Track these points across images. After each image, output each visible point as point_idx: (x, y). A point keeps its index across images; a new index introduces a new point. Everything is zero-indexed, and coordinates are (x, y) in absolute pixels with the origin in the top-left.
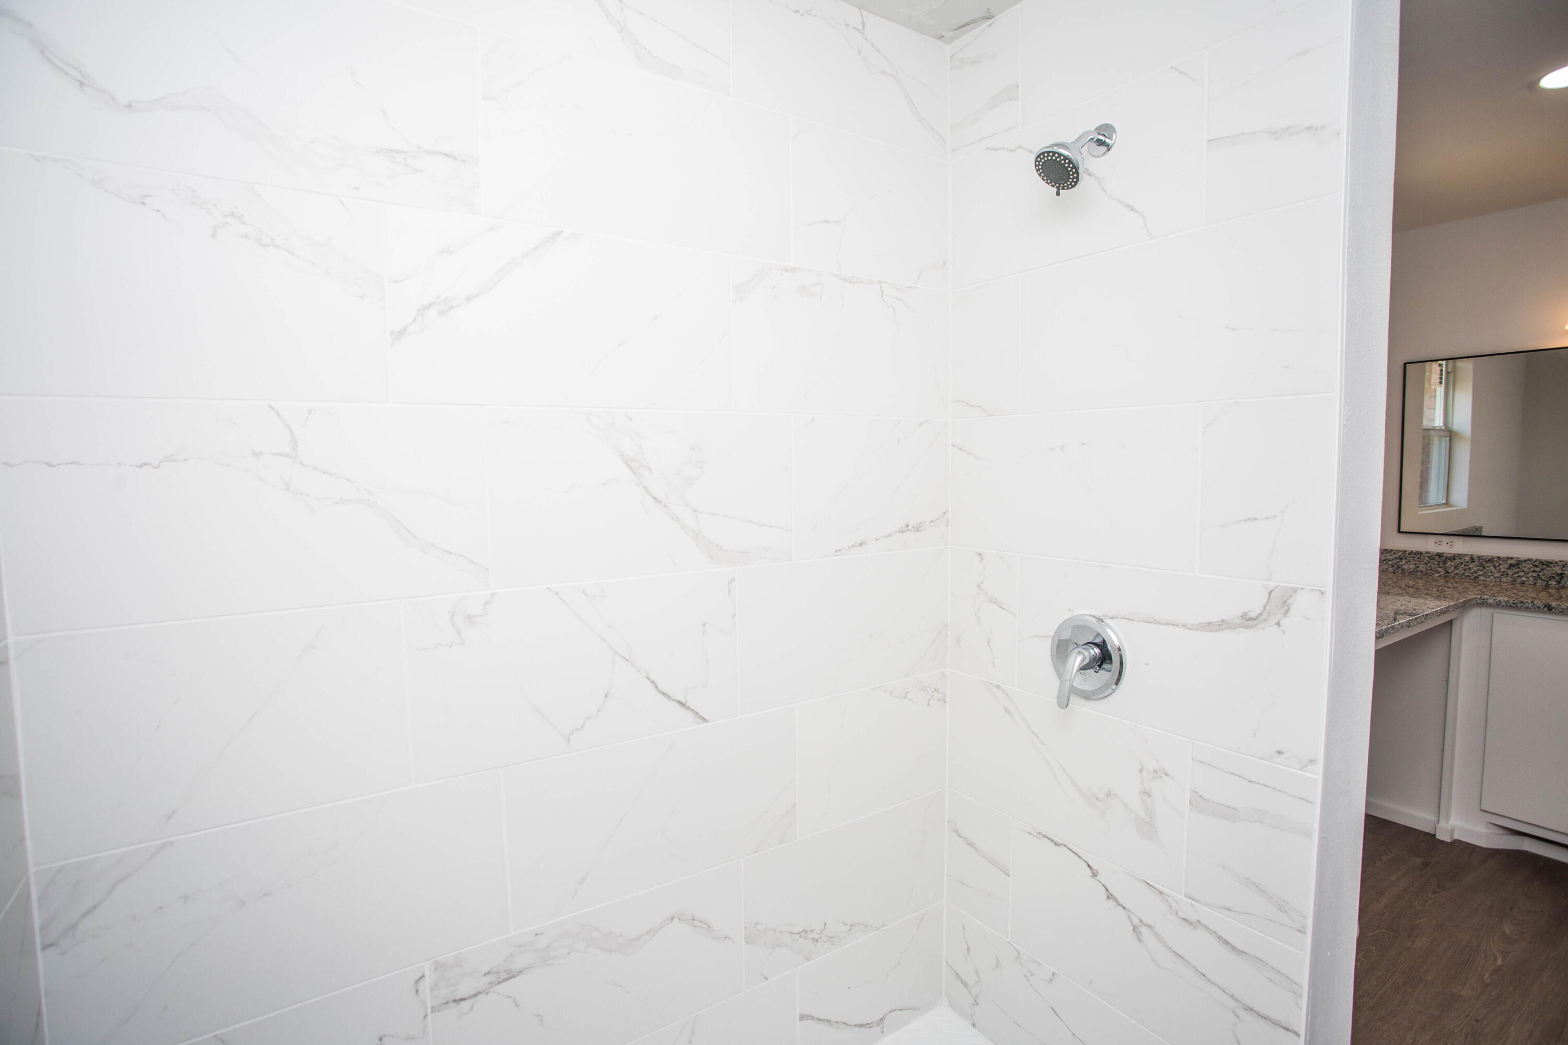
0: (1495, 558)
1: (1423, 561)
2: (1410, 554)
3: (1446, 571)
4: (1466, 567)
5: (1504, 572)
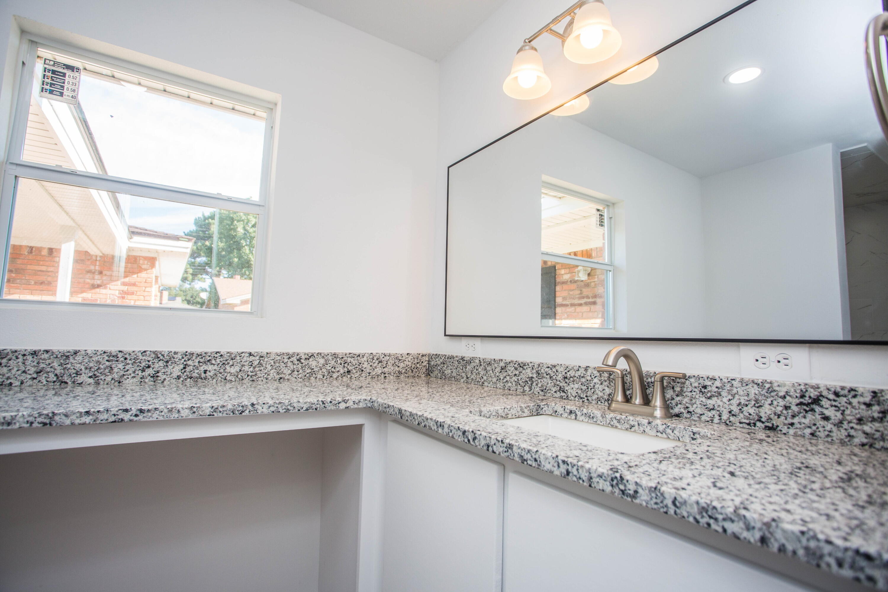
0: (492, 360)
1: (454, 366)
2: (448, 358)
3: (467, 376)
5: (498, 376)
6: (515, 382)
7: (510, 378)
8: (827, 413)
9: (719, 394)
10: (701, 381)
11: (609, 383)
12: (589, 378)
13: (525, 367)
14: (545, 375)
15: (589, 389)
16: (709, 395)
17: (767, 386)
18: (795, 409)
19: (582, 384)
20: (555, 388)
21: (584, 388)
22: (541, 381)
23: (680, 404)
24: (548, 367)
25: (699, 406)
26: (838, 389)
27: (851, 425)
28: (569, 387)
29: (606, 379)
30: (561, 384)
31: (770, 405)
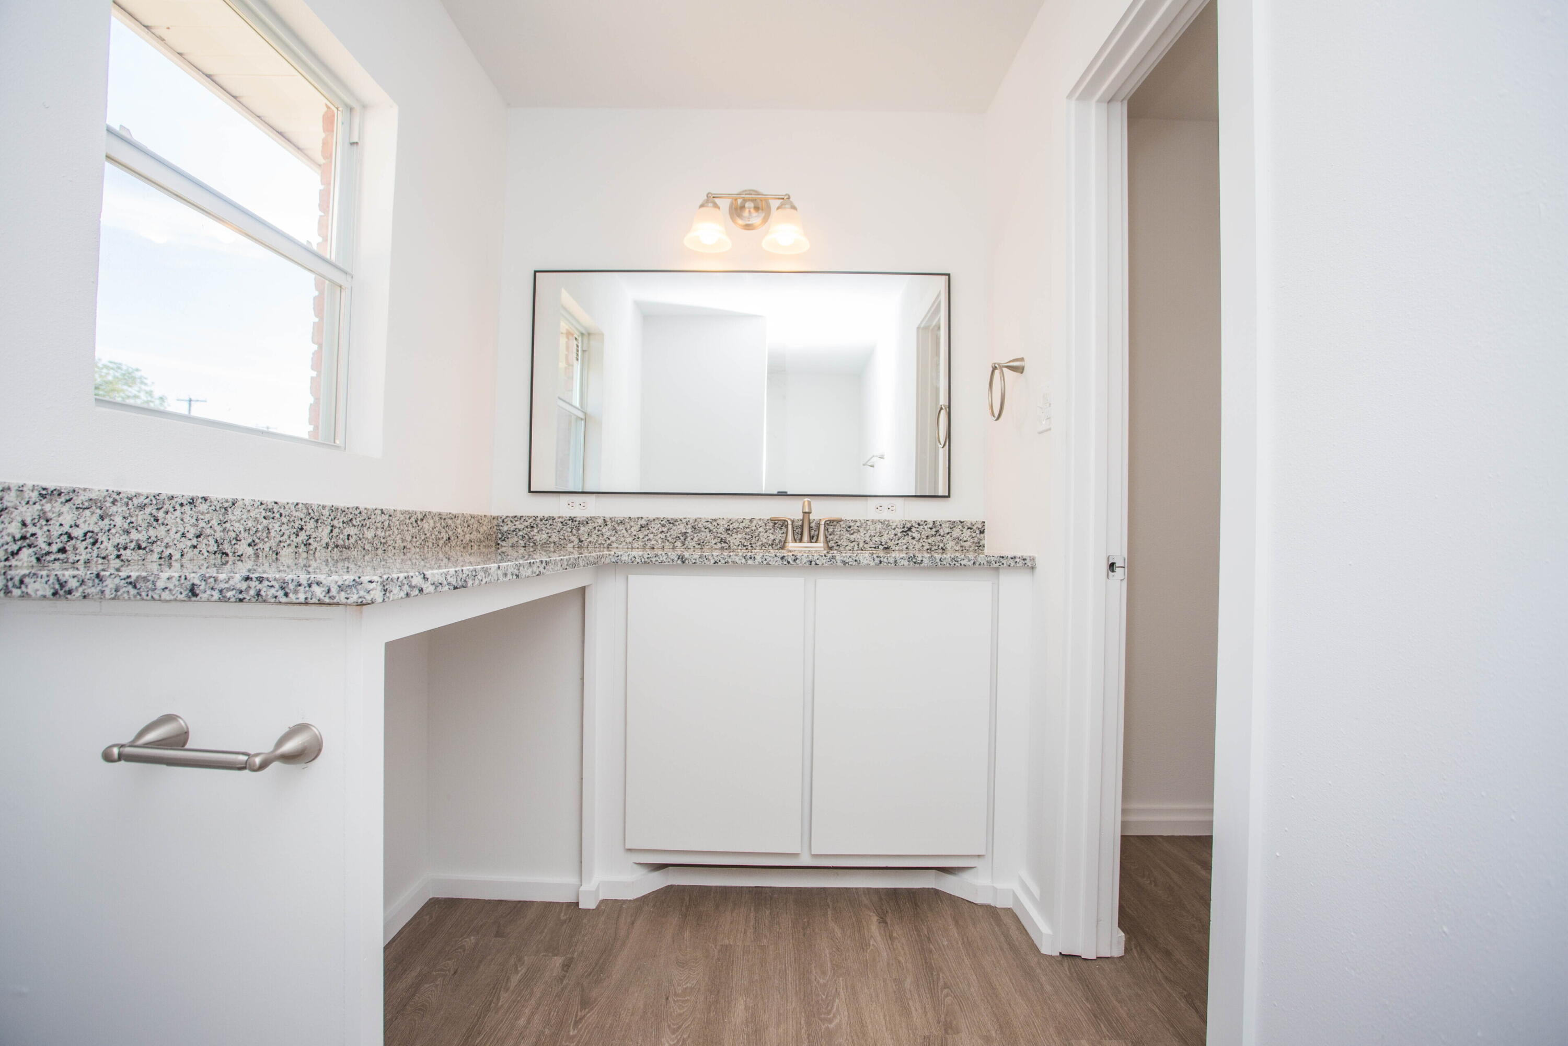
0: (626, 518)
1: (555, 529)
2: (541, 520)
3: (579, 539)
4: (600, 532)
5: (635, 536)
6: (662, 539)
7: (654, 536)
8: (914, 535)
9: (859, 531)
10: (847, 523)
11: (774, 531)
12: (754, 528)
13: (677, 523)
14: (703, 529)
15: (754, 538)
16: (852, 532)
17: (887, 523)
18: (900, 535)
19: (746, 534)
20: (715, 540)
21: (747, 537)
22: (698, 536)
23: (832, 540)
24: (708, 521)
25: (845, 540)
26: (920, 522)
27: (924, 540)
28: (731, 538)
29: (771, 527)
30: (722, 536)
31: (887, 534)
